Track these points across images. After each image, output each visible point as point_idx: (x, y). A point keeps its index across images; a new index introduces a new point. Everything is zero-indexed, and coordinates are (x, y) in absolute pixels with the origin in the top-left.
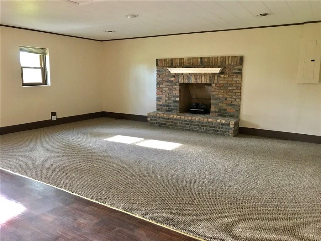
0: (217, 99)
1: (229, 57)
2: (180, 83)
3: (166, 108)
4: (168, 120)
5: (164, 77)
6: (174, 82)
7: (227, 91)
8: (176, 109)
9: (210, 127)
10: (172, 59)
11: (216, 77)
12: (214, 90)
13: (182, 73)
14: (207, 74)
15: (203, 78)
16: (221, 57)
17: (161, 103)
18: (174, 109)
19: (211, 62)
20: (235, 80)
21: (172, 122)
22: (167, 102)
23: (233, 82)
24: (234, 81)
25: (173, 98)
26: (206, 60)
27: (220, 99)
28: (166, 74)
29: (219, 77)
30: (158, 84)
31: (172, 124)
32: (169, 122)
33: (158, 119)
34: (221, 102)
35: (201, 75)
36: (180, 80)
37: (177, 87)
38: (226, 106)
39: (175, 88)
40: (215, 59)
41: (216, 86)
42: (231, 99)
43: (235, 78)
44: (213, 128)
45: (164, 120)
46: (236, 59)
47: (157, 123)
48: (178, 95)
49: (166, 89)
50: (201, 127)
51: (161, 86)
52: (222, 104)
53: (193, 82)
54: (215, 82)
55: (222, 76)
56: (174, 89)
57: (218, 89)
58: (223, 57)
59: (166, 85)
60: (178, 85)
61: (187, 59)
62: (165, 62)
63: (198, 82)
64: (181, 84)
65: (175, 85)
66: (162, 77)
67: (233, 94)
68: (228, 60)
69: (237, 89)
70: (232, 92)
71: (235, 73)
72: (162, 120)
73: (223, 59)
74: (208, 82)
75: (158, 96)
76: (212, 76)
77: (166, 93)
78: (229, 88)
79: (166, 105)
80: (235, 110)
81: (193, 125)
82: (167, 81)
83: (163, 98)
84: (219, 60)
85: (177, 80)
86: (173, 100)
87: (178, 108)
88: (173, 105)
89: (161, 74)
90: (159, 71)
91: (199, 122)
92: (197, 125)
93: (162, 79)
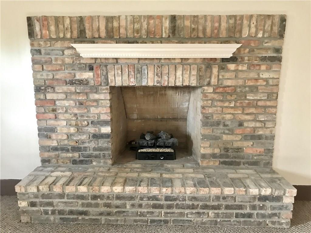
0: (218, 124)
1: (251, 16)
2: (111, 87)
3: (70, 155)
4: (93, 202)
5: (59, 70)
6: (92, 83)
7: (245, 105)
8: (104, 156)
9: (227, 207)
10: (80, 17)
11: (215, 70)
12: (210, 102)
13: (117, 59)
14: (190, 61)
15: (179, 73)
16: (229, 17)
17: (55, 144)
18: (96, 157)
19: (201, 28)
20: (265, 75)
21: (108, 205)
22: (75, 138)
23: (261, 82)
24: (262, 79)
25: (93, 129)
26: (187, 23)
27: (225, 125)
28: (63, 61)
29: (223, 69)
30: (38, 90)
31: (109, 210)
32: (97, 205)
33: (56, 201)
34: (227, 132)
35: (172, 64)
36: (110, 77)
37: (104, 97)
38: (240, 140)
39: (97, 101)
40: (213, 21)
41: (214, 92)
42: (252, 125)
43: (264, 71)
44: (235, 209)
45: (80, 202)
46: (269, 23)
47: (53, 212)
48: (107, 118)
49: (66, 103)
50: (202, 211)
51: (49, 96)
52: (229, 136)
53: (151, 84)
54: (212, 83)
55: (231, 66)
56: (95, 104)
57: (222, 101)
58: (235, 17)
59: (66, 93)
60: (105, 93)
61: (129, 19)
62: (57, 26)
63: (166, 84)
64: (113, 89)
65: (96, 93)
66: (50, 69)
67: (260, 111)
68: (249, 26)
70: (257, 107)
71: (264, 59)
72: (72, 203)
73: (235, 23)
74: (194, 83)
75: (44, 124)
76: (203, 66)
77: (67, 116)
78: (248, 97)
79: (70, 148)
80: (263, 150)
81: (178, 206)
82: (68, 80)
83: (58, 128)
84: (224, 25)
85: (103, 77)
86: (93, 132)
87: (110, 152)
88: (92, 145)
89: (46, 62)
90: (39, 52)
91: (195, 198)
92: (189, 207)
93: (51, 77)
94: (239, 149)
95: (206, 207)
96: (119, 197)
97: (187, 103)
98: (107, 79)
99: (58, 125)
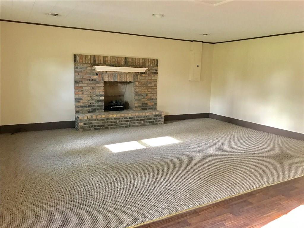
0: (140, 95)
1: (149, 59)
3: (87, 109)
4: (106, 121)
5: (85, 75)
6: (97, 80)
7: (148, 88)
8: (101, 108)
9: (147, 119)
10: (94, 56)
11: (139, 76)
12: (137, 87)
13: (106, 71)
14: (131, 73)
15: (128, 77)
16: (143, 59)
17: (82, 104)
18: (98, 109)
19: (134, 62)
20: (153, 78)
21: (111, 122)
22: (90, 102)
23: (152, 81)
25: (97, 98)
26: (130, 60)
27: (142, 95)
28: (87, 71)
29: (141, 76)
30: (76, 82)
32: (108, 122)
33: (93, 122)
35: (126, 74)
36: (104, 78)
37: (102, 85)
38: (147, 100)
39: (98, 87)
40: (138, 60)
41: (139, 84)
42: (150, 95)
43: (153, 77)
44: (149, 120)
45: (102, 121)
46: (154, 61)
47: (92, 126)
48: (103, 93)
49: (87, 88)
51: (80, 85)
52: (143, 99)
53: (118, 81)
54: (138, 81)
55: (144, 75)
56: (98, 88)
57: (141, 87)
58: (144, 59)
59: (87, 84)
60: (102, 84)
61: (111, 57)
62: (85, 59)
63: (123, 81)
64: (105, 83)
65: (99, 84)
66: (81, 74)
67: (152, 90)
68: (148, 62)
69: (154, 86)
70: (151, 89)
71: (153, 73)
72: (99, 122)
73: (144, 61)
74: (133, 81)
75: (77, 96)
76: (135, 75)
77: (87, 93)
78: (149, 86)
79: (87, 106)
80: (154, 103)
81: (133, 120)
82: (88, 79)
83: (83, 98)
84: (141, 61)
85: (102, 78)
86: (97, 99)
87: (103, 107)
88: (97, 104)
89: (80, 72)
90: (77, 68)
91: (138, 117)
92: (137, 120)
93: (81, 78)
94: (146, 104)
95: (141, 120)
96: (115, 119)
97: (125, 89)
98: (103, 79)
99: (83, 97)
